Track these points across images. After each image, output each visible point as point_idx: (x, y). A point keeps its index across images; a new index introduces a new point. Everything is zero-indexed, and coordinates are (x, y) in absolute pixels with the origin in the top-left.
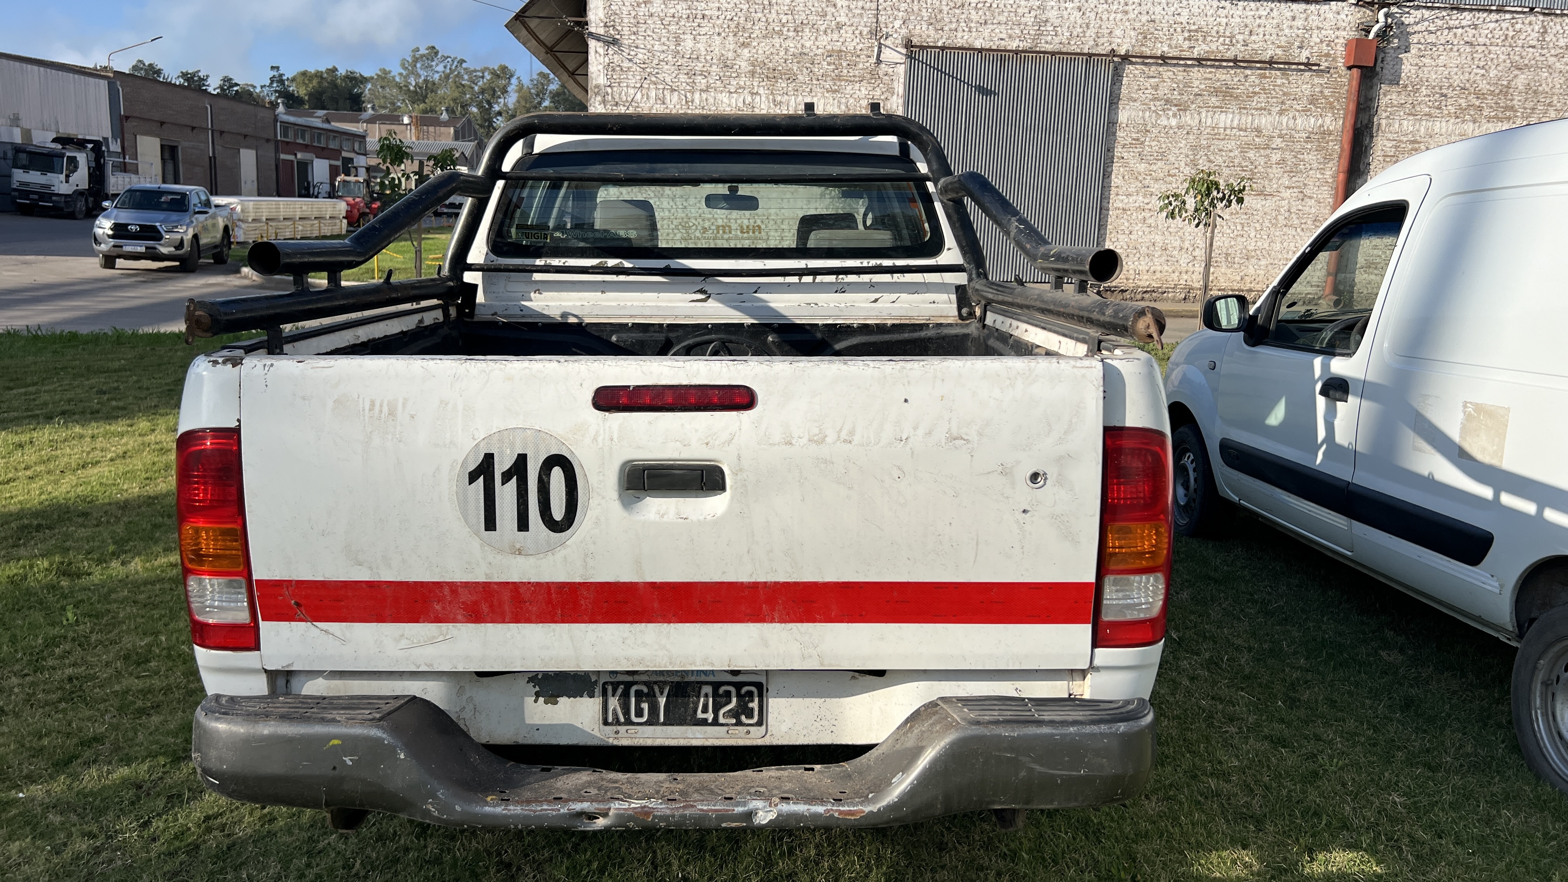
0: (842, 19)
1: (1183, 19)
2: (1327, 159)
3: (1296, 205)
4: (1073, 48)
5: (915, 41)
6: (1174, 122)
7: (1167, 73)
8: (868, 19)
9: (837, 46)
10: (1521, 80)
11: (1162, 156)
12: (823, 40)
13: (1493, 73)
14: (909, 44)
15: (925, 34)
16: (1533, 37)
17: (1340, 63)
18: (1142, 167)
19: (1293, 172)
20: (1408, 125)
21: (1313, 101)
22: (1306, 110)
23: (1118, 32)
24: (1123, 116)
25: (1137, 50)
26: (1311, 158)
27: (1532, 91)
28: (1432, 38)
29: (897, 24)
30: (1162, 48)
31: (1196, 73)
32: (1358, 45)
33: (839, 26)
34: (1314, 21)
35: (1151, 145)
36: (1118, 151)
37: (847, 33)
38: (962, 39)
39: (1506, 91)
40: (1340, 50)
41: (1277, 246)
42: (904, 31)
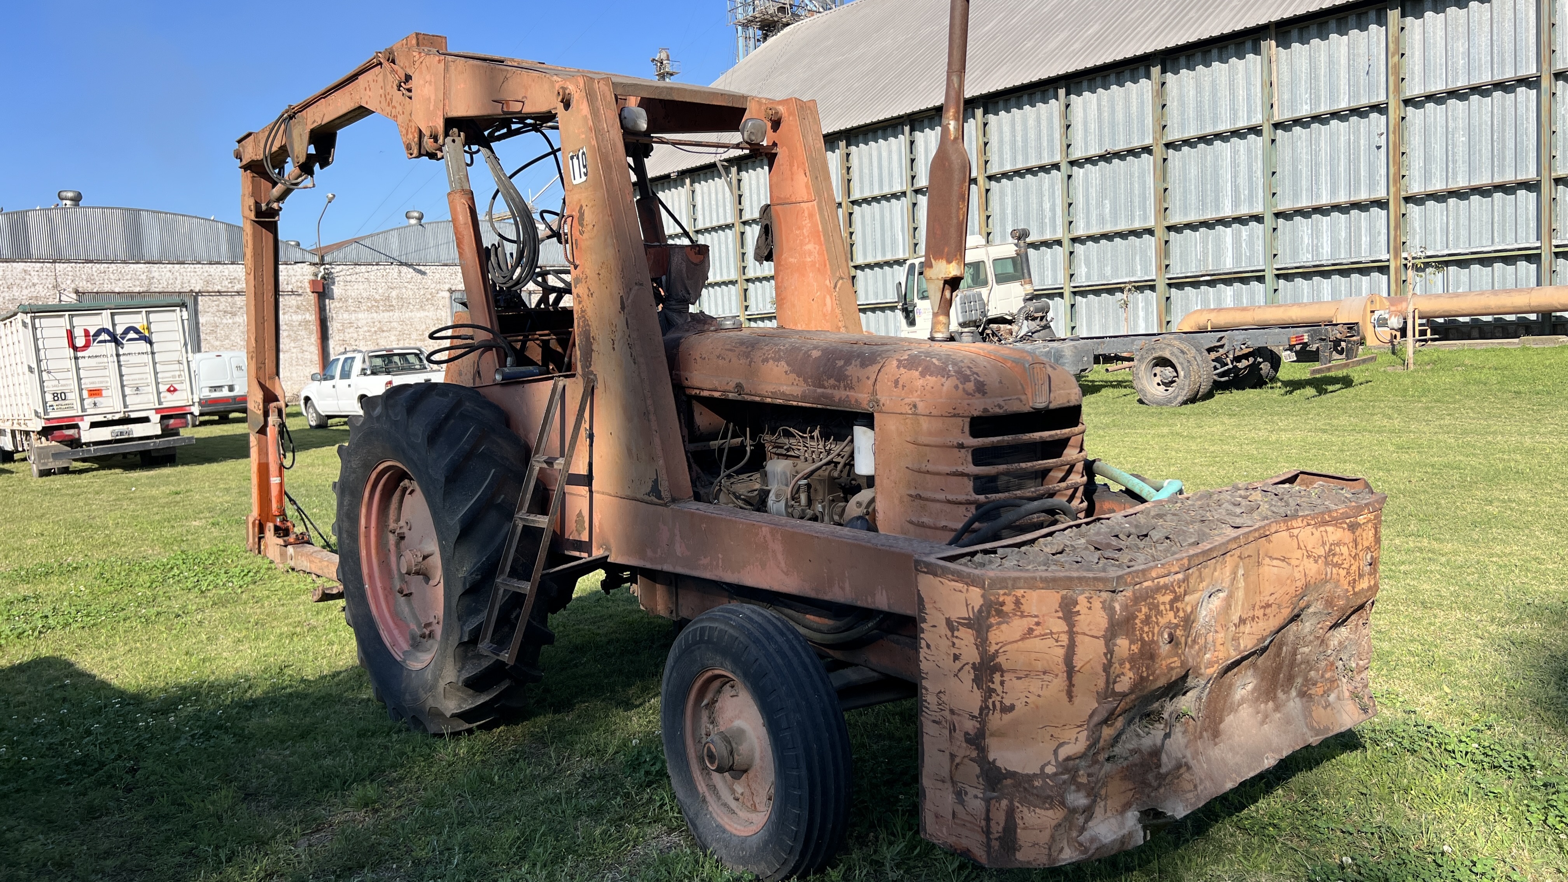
0: (36, 281)
1: (226, 273)
2: (311, 333)
3: (300, 355)
4: (170, 290)
5: (80, 290)
6: (230, 321)
7: (222, 299)
8: (51, 280)
9: (35, 294)
10: (394, 294)
11: (227, 337)
12: (25, 292)
13: (380, 291)
14: (77, 292)
15: (84, 286)
16: (396, 275)
17: (308, 290)
18: (218, 343)
19: (295, 340)
20: (346, 316)
21: (298, 307)
22: (296, 312)
23: (193, 281)
24: (202, 320)
25: (205, 289)
26: (303, 333)
27: (399, 298)
28: (349, 278)
29: (69, 282)
30: (216, 288)
31: (237, 298)
32: (313, 283)
33: (34, 285)
34: (291, 272)
35: (220, 332)
36: (202, 336)
37: (39, 288)
38: (107, 288)
39: (388, 298)
40: (307, 285)
41: (294, 375)
42: (73, 286)
